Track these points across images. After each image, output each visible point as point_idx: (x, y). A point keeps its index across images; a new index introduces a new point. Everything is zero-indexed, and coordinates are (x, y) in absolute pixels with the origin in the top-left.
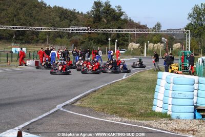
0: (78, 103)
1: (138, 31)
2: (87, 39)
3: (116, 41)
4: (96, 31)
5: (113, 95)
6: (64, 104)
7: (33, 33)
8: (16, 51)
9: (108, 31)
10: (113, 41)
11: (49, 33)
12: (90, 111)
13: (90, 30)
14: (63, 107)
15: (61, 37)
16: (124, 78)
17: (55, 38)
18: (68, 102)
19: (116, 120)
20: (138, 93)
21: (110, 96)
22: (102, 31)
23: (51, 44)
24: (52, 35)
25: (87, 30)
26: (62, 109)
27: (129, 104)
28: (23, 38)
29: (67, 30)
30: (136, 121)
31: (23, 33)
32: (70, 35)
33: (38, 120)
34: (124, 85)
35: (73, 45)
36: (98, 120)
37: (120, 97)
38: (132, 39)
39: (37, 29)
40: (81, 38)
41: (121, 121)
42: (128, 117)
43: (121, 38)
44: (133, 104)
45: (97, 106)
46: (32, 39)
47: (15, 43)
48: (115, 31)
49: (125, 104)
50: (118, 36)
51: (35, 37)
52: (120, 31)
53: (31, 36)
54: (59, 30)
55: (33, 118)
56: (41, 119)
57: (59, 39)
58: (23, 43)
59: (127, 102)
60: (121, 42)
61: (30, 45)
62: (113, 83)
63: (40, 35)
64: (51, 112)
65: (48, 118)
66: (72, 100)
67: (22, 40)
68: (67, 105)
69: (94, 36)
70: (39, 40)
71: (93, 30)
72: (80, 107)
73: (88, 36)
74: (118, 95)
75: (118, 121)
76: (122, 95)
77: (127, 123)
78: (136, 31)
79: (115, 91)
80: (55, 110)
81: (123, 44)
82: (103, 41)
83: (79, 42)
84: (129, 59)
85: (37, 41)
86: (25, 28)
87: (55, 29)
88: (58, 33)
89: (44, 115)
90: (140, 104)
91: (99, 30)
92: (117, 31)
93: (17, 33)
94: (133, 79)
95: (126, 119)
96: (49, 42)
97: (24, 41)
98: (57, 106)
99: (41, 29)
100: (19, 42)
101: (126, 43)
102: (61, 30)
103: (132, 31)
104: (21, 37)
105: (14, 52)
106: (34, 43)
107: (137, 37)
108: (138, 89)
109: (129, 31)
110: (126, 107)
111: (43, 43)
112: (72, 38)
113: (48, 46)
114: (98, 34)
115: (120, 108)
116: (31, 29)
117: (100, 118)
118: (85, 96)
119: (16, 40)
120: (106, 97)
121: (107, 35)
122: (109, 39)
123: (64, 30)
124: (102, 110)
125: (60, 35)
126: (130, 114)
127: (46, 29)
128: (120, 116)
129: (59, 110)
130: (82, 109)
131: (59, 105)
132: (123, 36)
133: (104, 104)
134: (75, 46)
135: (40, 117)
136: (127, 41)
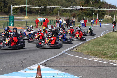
0: (74, 50)
1: (110, 9)
2: (81, 13)
3: (98, 14)
4: (86, 8)
5: (95, 45)
6: (66, 50)
7: (50, 10)
8: (40, 20)
9: (93, 8)
10: (96, 14)
11: (59, 10)
12: (81, 54)
13: (82, 8)
14: (66, 52)
15: (66, 12)
16: (101, 35)
17: (62, 13)
18: (69, 49)
19: (96, 59)
20: (109, 44)
21: (93, 46)
22: (89, 8)
23: (60, 16)
24: (61, 11)
25: (81, 8)
26: (65, 53)
27: (104, 50)
28: (45, 12)
29: (69, 8)
30: (107, 60)
31: (44, 10)
32: (71, 11)
33: (52, 59)
34: (101, 39)
35: (73, 16)
36: (86, 59)
37: (99, 46)
38: (107, 13)
39: (52, 7)
40: (78, 12)
41: (98, 60)
42: (103, 58)
43: (100, 12)
44: (106, 50)
45: (85, 51)
46: (50, 13)
47: (40, 15)
48: (97, 9)
49: (101, 50)
50: (99, 11)
51: (51, 12)
52: (99, 9)
53: (49, 12)
54: (65, 8)
55: (48, 58)
56: (53, 59)
57: (65, 13)
58: (45, 15)
59: (102, 49)
60: (100, 15)
61: (49, 17)
62: (95, 38)
63: (54, 11)
64: (59, 54)
65: (57, 58)
66: (71, 48)
67: (44, 14)
68: (68, 51)
69: (84, 12)
70: (53, 14)
71: (84, 8)
72: (76, 52)
73: (81, 11)
74: (98, 45)
75: (97, 60)
76: (100, 45)
77: (102, 61)
78: (109, 9)
79: (96, 43)
80: (61, 53)
81: (101, 16)
82: (90, 14)
83: (77, 15)
84: (105, 25)
85: (53, 15)
86: (45, 7)
87: (62, 8)
88: (65, 9)
89: (55, 56)
90: (110, 50)
91: (88, 8)
92: (98, 9)
93: (41, 10)
94: (107, 36)
95: (102, 59)
96: (59, 15)
97: (45, 14)
98: (63, 51)
99: (55, 7)
100: (43, 15)
101: (103, 15)
102: (66, 8)
103: (106, 9)
104: (43, 12)
105: (39, 20)
106: (50, 16)
107: (109, 12)
108: (109, 42)
109: (104, 9)
110: (102, 52)
111: (56, 15)
112: (72, 13)
113: (59, 17)
114: (88, 10)
115: (98, 52)
116: (49, 7)
117: (87, 58)
118: (79, 46)
119: (41, 13)
120: (90, 46)
121: (93, 11)
122: (94, 13)
123: (67, 8)
124: (88, 54)
125: (66, 11)
126: (104, 56)
127: (57, 8)
128: (98, 57)
129: (63, 53)
130: (77, 53)
131: (64, 51)
132: (101, 11)
133: (89, 50)
134: (74, 17)
135: (53, 58)
136: (104, 14)
